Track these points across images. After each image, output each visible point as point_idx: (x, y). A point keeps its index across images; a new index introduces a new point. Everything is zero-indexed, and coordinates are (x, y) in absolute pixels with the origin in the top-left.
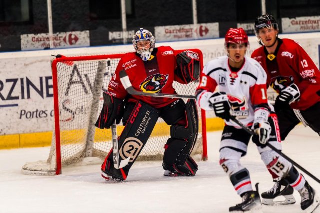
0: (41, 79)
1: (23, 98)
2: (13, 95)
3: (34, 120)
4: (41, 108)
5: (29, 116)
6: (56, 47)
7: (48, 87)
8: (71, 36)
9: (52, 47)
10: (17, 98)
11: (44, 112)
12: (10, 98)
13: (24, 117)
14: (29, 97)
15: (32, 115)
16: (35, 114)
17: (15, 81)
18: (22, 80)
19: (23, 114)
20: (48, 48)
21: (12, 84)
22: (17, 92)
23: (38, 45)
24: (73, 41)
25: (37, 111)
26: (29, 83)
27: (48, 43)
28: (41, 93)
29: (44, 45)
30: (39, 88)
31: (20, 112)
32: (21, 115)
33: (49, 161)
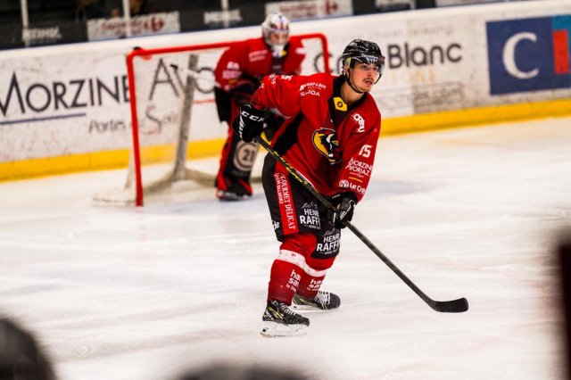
0: (116, 79)
1: (93, 103)
2: (80, 101)
3: (108, 133)
4: (117, 118)
5: (101, 127)
6: (135, 34)
7: (125, 89)
8: (153, 20)
9: (129, 34)
10: (84, 105)
11: (121, 123)
12: (75, 105)
13: (94, 130)
14: (100, 103)
15: (105, 126)
16: (109, 127)
17: (81, 83)
18: (91, 81)
19: (94, 126)
20: (123, 37)
21: (76, 87)
22: (84, 97)
23: (110, 33)
24: (157, 27)
25: (112, 122)
26: (100, 85)
27: (123, 30)
28: (116, 97)
29: (118, 32)
30: (113, 90)
31: (88, 123)
32: (91, 128)
33: (127, 186)
